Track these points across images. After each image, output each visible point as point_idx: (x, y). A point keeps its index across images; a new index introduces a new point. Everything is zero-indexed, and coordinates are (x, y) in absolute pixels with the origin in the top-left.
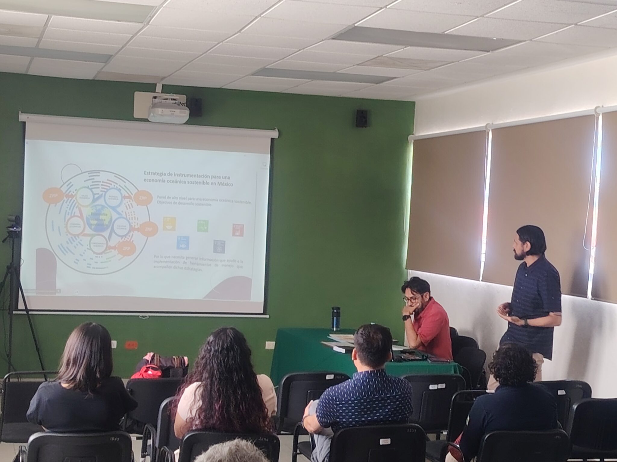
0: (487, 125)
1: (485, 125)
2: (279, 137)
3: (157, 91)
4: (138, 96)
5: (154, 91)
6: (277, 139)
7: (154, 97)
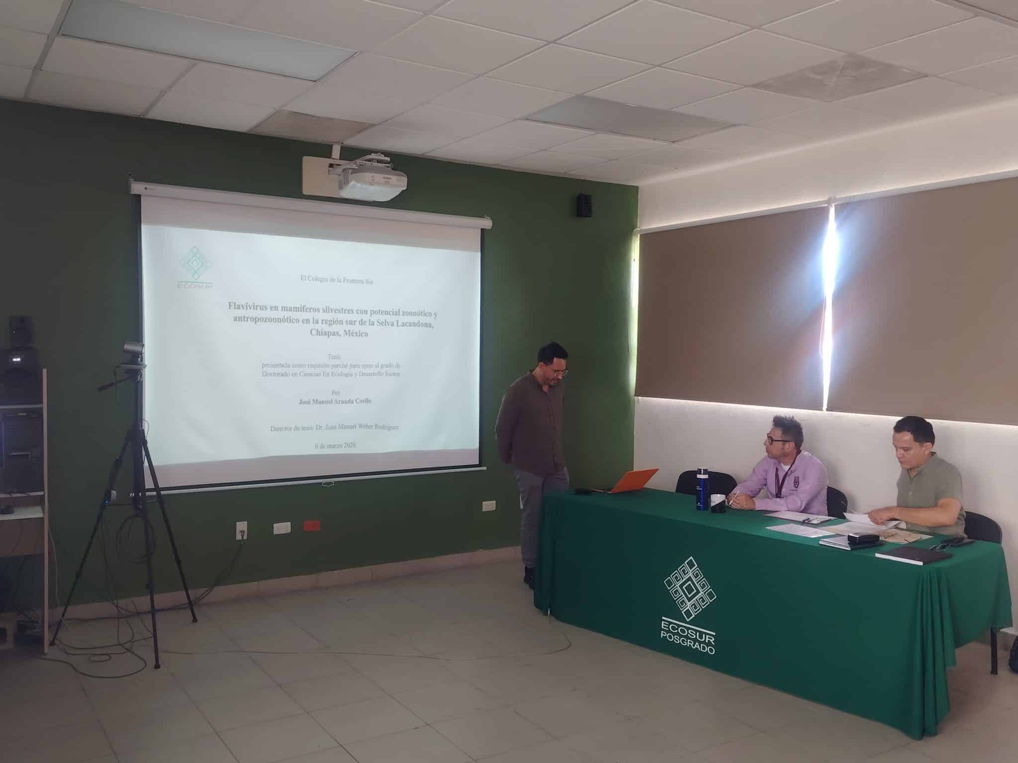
2: (492, 228)
3: (334, 156)
4: (307, 161)
6: (489, 230)
7: (331, 166)
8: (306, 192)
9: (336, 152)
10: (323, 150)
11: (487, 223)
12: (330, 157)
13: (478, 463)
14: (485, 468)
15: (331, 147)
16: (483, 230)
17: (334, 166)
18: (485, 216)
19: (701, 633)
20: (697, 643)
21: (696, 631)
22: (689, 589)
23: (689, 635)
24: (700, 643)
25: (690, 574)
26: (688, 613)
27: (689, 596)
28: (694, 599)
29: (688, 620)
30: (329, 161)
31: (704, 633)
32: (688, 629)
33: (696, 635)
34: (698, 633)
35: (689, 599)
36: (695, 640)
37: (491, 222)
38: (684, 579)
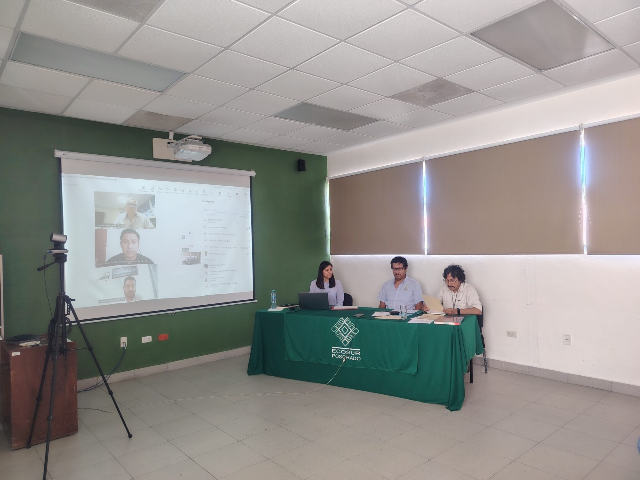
3: (170, 138)
4: (155, 140)
6: (254, 177)
7: (169, 143)
8: (155, 156)
9: (171, 136)
10: (165, 135)
11: (253, 174)
12: (168, 138)
13: (253, 298)
14: (256, 301)
15: (169, 133)
16: (251, 177)
17: (171, 143)
18: (252, 170)
19: (353, 351)
20: (351, 357)
21: (349, 350)
22: (345, 330)
23: (347, 353)
24: (353, 356)
25: (345, 323)
26: (345, 342)
27: (345, 334)
28: (348, 334)
29: (345, 346)
30: (167, 141)
31: (354, 351)
32: (346, 350)
33: (350, 352)
34: (351, 351)
35: (345, 335)
36: (350, 355)
37: (255, 173)
38: (342, 326)
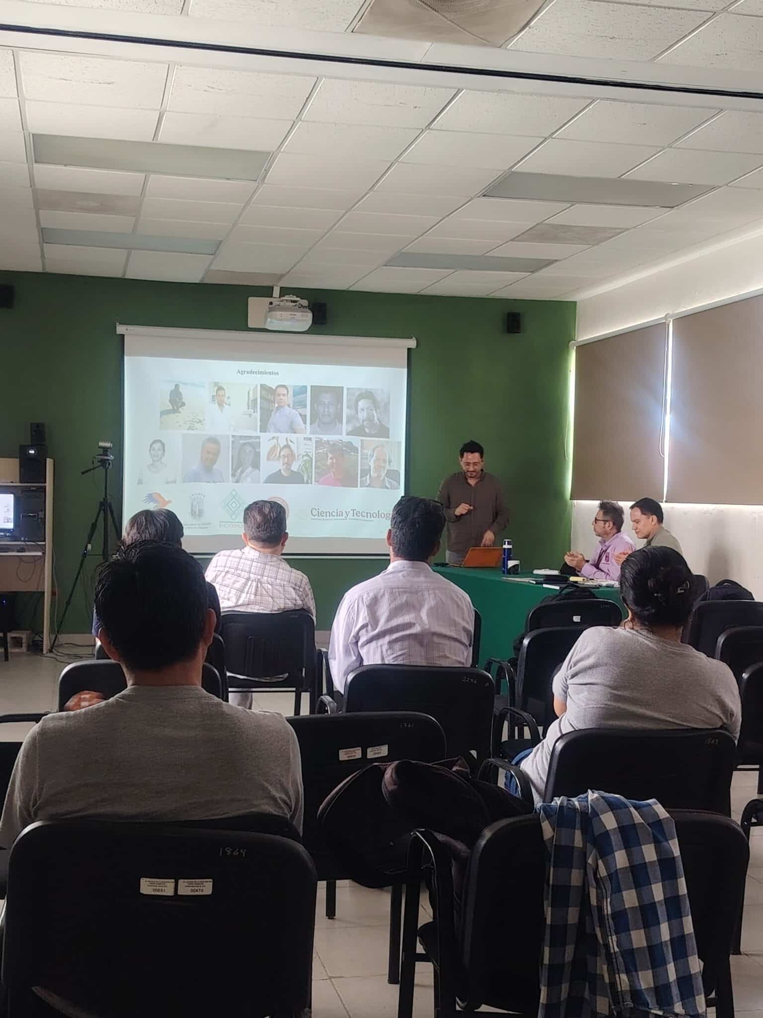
0: (666, 316)
1: (664, 316)
2: (417, 347)
3: (274, 296)
4: (252, 301)
5: (271, 295)
6: (413, 349)
7: (272, 303)
8: (250, 325)
9: (276, 292)
10: (266, 291)
11: (412, 343)
15: (273, 287)
16: (409, 350)
18: (411, 337)
30: (269, 300)
37: (415, 342)
